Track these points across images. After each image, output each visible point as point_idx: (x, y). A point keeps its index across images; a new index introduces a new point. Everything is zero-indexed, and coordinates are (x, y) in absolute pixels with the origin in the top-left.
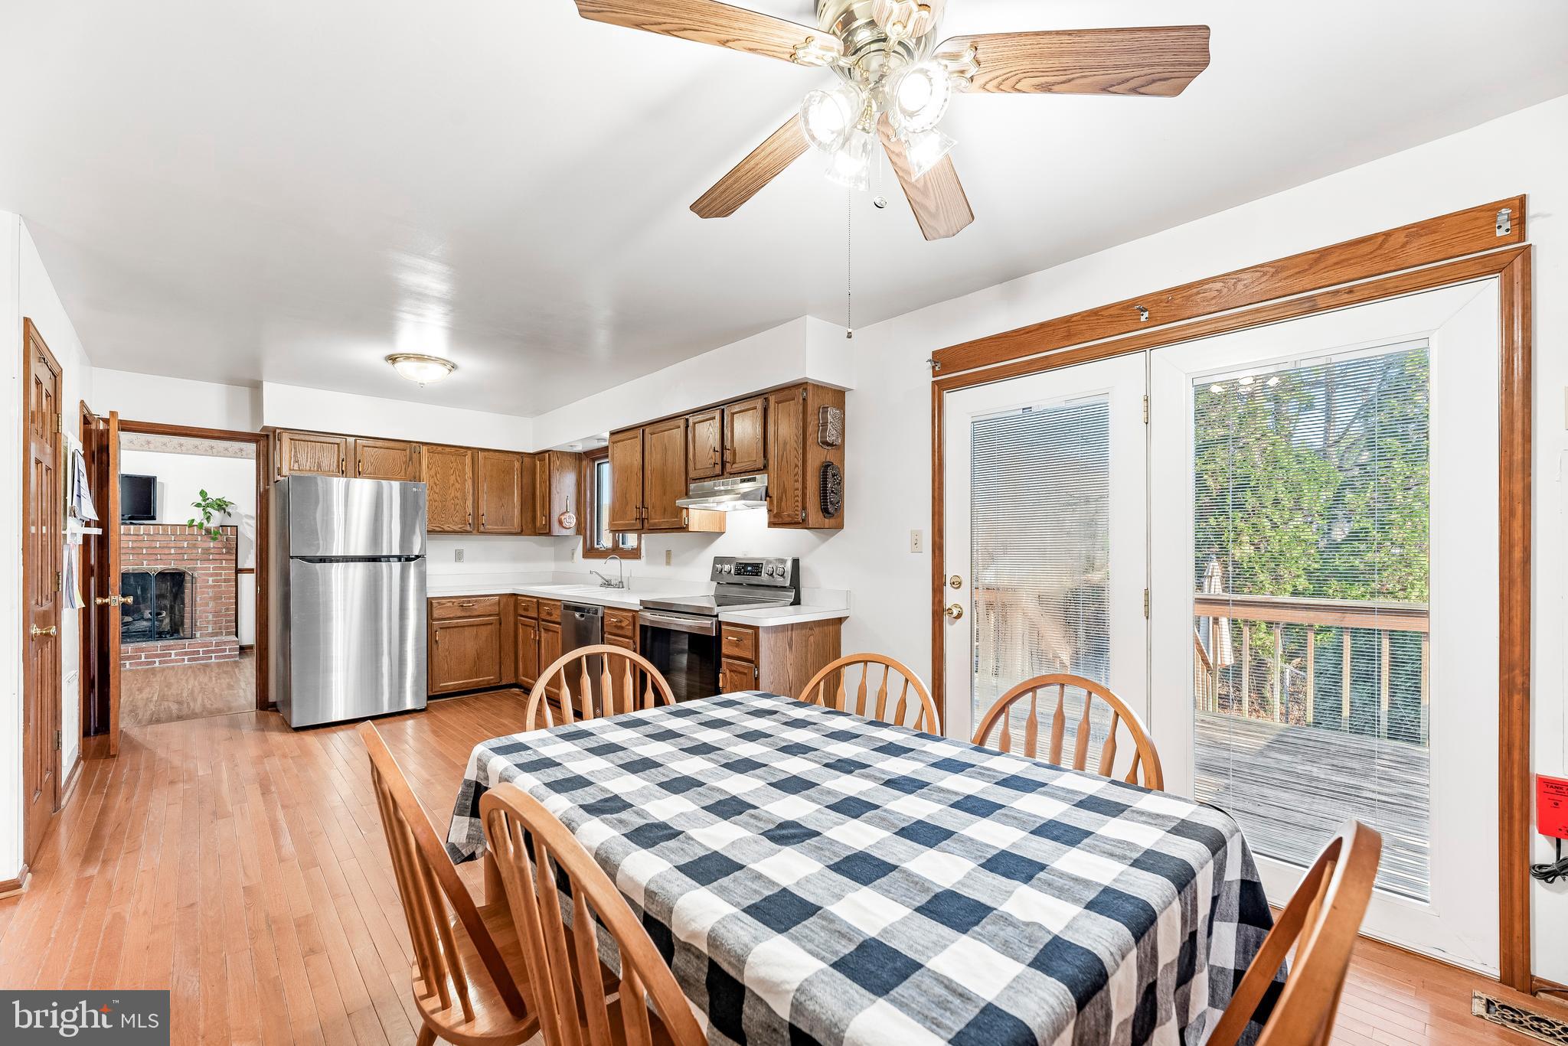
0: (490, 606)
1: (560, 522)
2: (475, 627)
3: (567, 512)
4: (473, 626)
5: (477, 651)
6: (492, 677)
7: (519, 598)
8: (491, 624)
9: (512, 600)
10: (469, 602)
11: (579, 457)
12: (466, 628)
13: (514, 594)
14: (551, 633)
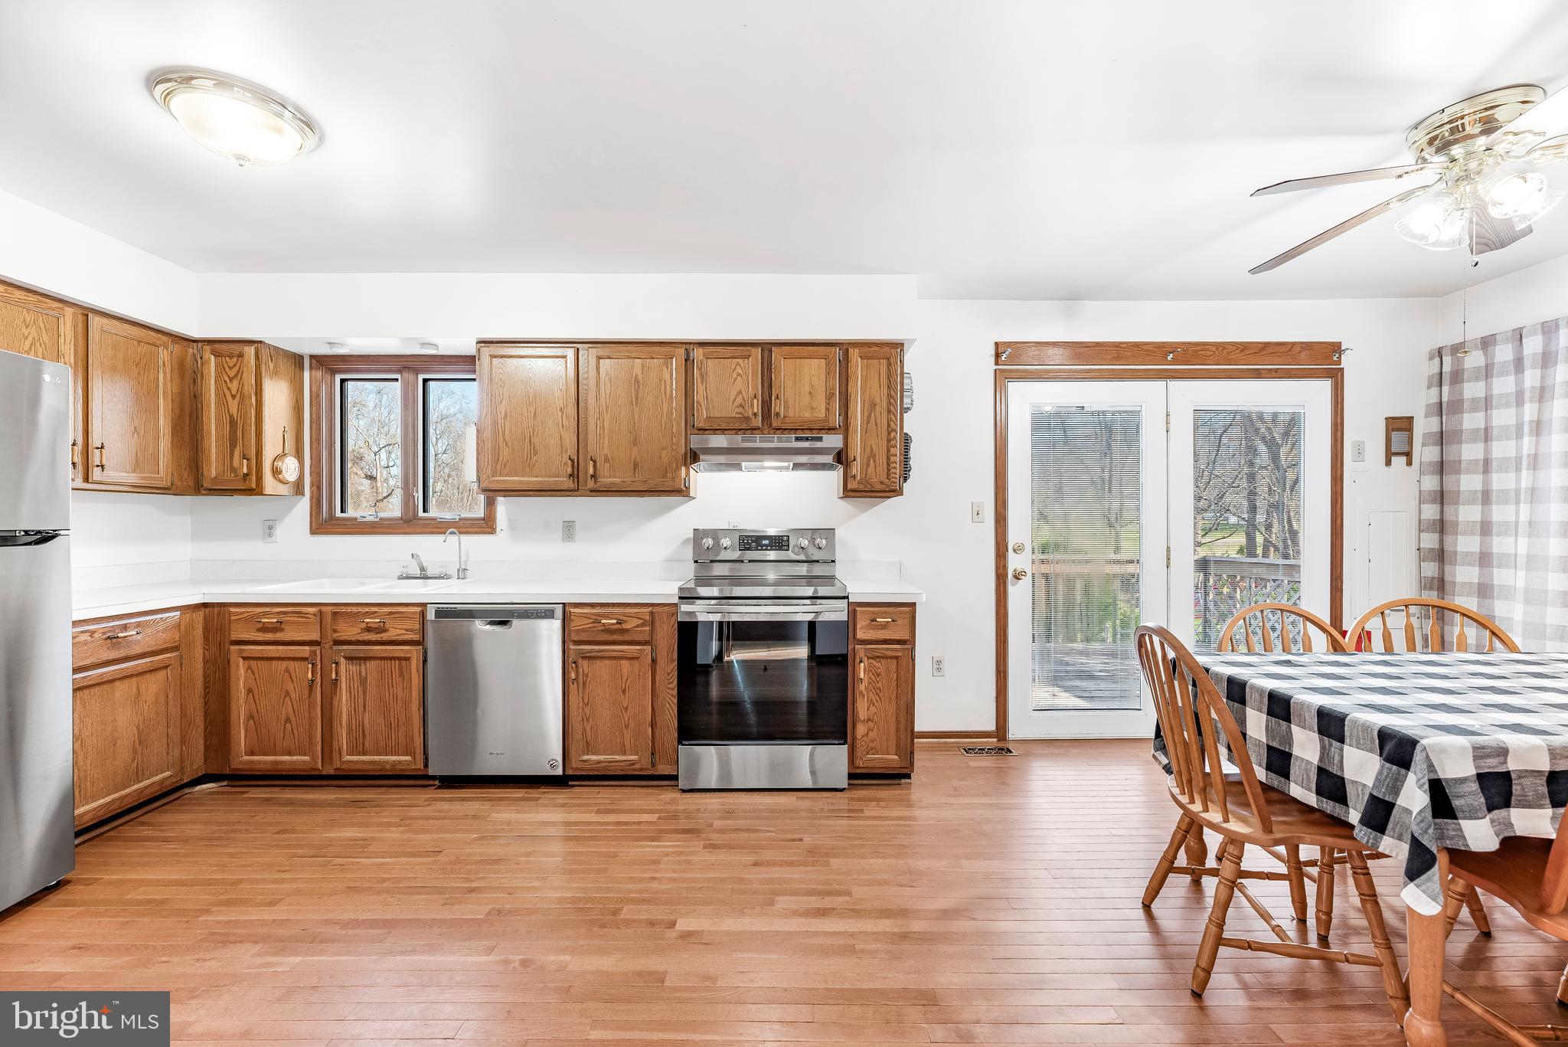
0: (165, 630)
1: (276, 472)
2: (134, 680)
3: (284, 455)
4: (131, 676)
5: (138, 728)
6: (167, 774)
7: (232, 610)
8: (167, 667)
9: (200, 616)
10: (125, 628)
11: (297, 360)
12: (118, 683)
13: (205, 605)
14: (372, 664)
